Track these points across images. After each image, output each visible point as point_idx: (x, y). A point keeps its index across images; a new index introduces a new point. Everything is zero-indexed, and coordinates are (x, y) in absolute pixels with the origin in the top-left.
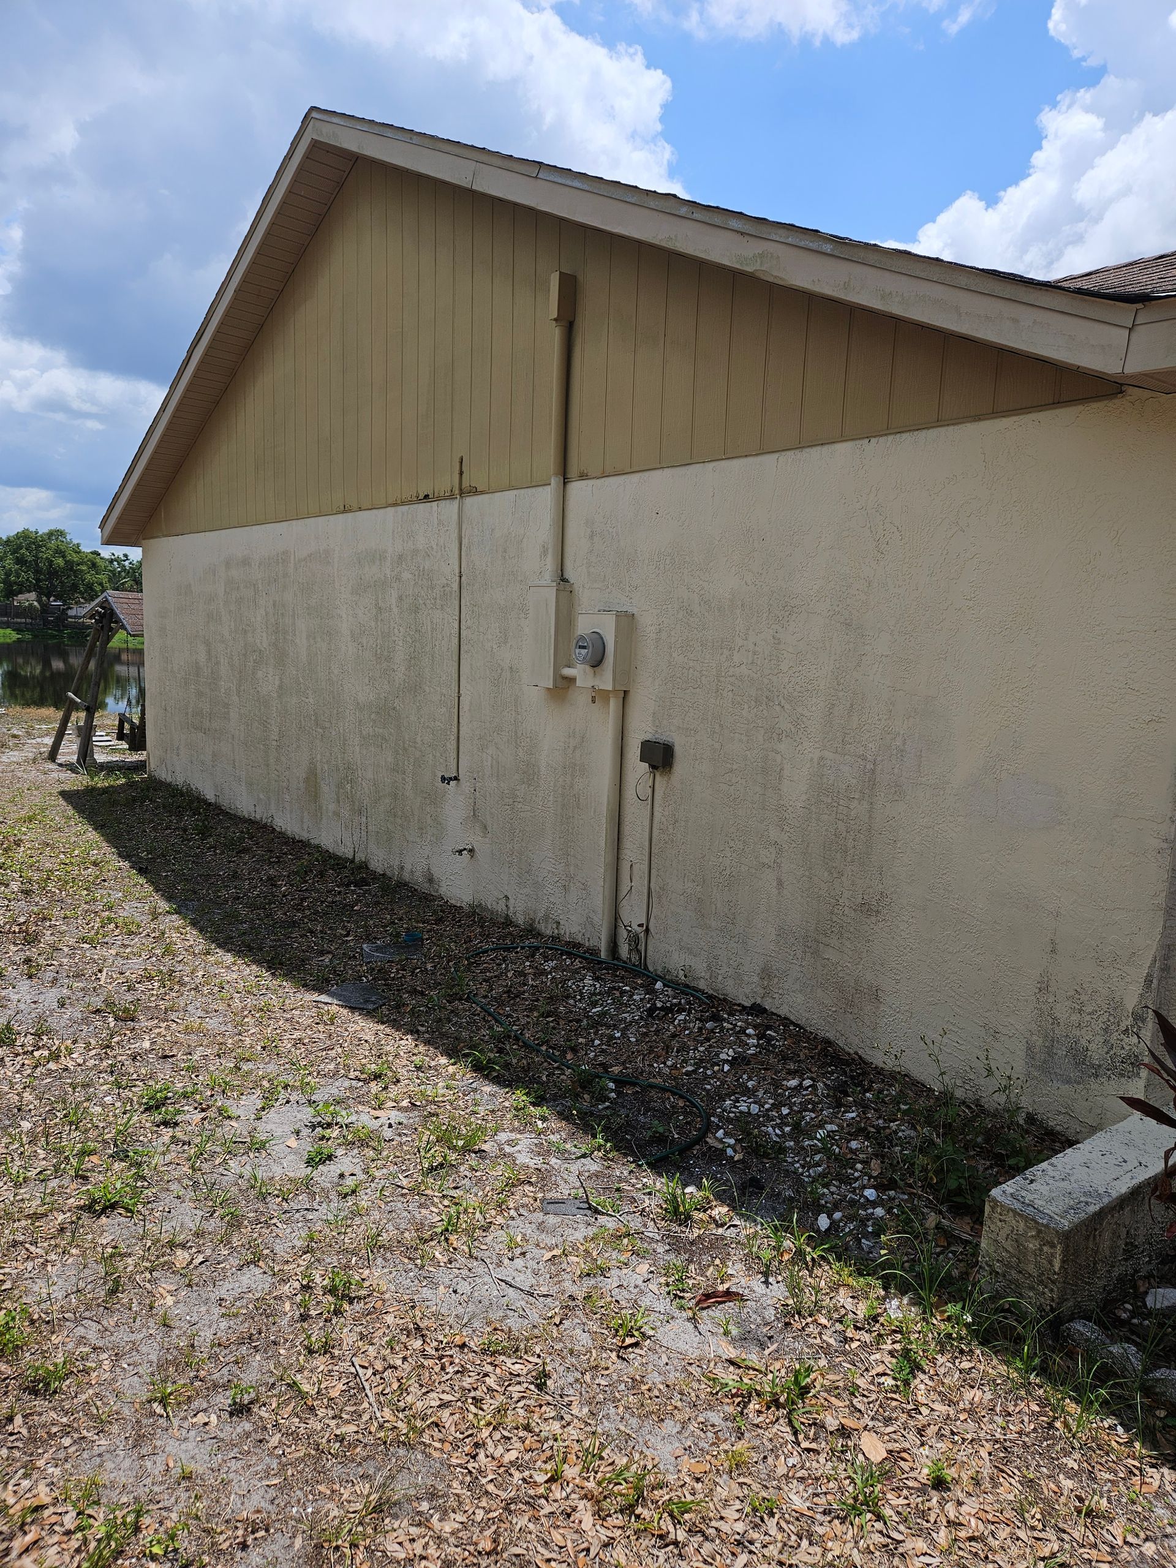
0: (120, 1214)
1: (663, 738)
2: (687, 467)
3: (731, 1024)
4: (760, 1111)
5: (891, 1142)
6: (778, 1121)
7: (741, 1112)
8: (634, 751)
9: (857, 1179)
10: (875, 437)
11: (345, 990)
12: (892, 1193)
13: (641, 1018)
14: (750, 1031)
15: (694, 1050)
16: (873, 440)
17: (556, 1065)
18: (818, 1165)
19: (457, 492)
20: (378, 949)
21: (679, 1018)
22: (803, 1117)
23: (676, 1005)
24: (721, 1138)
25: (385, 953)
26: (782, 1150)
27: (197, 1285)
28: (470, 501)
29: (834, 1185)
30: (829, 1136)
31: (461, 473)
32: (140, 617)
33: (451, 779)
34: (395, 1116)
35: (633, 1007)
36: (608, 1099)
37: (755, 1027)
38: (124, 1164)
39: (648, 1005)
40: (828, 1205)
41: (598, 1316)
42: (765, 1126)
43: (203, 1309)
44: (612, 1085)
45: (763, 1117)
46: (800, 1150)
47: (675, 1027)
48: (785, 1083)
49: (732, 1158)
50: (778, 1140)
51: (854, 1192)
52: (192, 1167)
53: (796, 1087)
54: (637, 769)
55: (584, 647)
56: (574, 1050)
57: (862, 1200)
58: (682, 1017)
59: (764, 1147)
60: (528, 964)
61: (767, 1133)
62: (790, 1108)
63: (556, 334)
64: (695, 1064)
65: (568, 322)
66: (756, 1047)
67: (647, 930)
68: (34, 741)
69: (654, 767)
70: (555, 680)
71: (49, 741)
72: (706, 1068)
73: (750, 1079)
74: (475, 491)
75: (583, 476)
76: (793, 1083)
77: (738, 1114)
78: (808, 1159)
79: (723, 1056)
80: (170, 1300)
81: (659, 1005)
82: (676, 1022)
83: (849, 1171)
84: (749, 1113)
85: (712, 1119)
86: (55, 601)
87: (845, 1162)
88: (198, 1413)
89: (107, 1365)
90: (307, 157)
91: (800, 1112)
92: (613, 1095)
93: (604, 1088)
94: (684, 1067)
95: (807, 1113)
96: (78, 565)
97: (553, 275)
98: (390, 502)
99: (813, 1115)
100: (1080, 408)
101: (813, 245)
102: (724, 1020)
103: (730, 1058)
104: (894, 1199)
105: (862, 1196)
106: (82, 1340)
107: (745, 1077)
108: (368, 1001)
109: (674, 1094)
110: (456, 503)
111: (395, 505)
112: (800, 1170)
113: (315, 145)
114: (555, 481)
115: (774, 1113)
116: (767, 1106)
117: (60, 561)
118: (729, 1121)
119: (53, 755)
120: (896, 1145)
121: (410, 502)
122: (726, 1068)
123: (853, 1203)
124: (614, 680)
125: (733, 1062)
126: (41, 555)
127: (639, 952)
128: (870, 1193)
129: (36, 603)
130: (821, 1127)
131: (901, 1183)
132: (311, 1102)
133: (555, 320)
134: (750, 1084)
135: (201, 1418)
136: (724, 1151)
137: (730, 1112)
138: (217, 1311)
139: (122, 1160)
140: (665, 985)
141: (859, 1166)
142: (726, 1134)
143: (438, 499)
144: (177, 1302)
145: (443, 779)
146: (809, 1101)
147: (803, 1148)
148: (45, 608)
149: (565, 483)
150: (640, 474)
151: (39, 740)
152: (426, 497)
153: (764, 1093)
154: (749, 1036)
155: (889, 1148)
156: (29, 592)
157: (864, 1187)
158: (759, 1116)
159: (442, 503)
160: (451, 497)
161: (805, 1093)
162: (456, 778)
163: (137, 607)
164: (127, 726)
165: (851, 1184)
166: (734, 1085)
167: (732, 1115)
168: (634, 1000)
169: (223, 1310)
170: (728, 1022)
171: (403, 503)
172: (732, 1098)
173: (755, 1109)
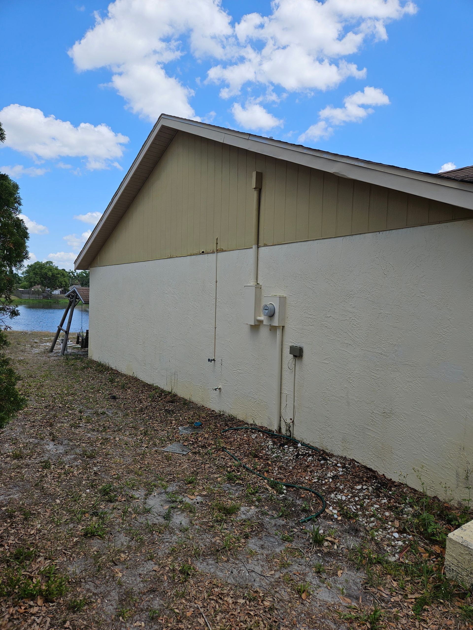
0: (98, 538)
1: (298, 345)
2: (307, 242)
3: (331, 462)
4: (346, 499)
5: (402, 513)
6: (354, 503)
7: (339, 499)
8: (287, 350)
9: (389, 529)
10: (382, 231)
11: (174, 446)
12: (405, 535)
13: (294, 459)
14: (339, 465)
15: (317, 472)
16: (381, 232)
17: (261, 478)
18: (373, 522)
19: (215, 250)
20: (185, 429)
21: (309, 459)
22: (364, 502)
23: (307, 453)
24: (332, 510)
25: (188, 431)
26: (357, 516)
27: (130, 568)
28: (220, 255)
29: (380, 531)
30: (376, 510)
31: (217, 244)
32: (87, 296)
33: (212, 360)
34: (199, 499)
35: (289, 454)
36: (283, 493)
37: (341, 463)
38: (97, 518)
39: (296, 453)
40: (379, 540)
41: (290, 585)
42: (349, 505)
43: (133, 578)
44: (284, 487)
45: (348, 501)
46: (364, 516)
47: (308, 463)
48: (355, 487)
49: (337, 519)
50: (355, 511)
51: (389, 534)
52: (123, 519)
53: (360, 489)
54: (288, 357)
55: (267, 310)
56: (267, 472)
57: (393, 538)
58: (310, 459)
59: (350, 514)
60: (245, 435)
61: (350, 508)
62: (359, 498)
63: (255, 194)
64: (317, 478)
65: (259, 189)
66: (342, 471)
67: (293, 422)
68: (43, 344)
69: (295, 356)
70: (255, 322)
71: (49, 344)
72: (322, 480)
73: (341, 485)
74: (222, 251)
75: (265, 245)
76: (359, 487)
77: (337, 500)
78: (368, 520)
79: (329, 475)
80: (120, 575)
81: (300, 453)
82: (308, 461)
83: (386, 525)
84: (342, 500)
85: (327, 502)
86: (47, 288)
87: (384, 520)
88: (136, 621)
89: (99, 601)
90: (160, 131)
91: (363, 499)
92: (285, 491)
93: (282, 488)
94: (313, 480)
95: (366, 500)
96: (57, 274)
97: (253, 173)
98: (189, 254)
99: (369, 501)
100: (463, 221)
101: (356, 163)
102: (328, 460)
103: (332, 476)
104: (405, 537)
105: (392, 536)
106: (88, 590)
107: (339, 484)
108: (183, 451)
109: (310, 491)
110: (215, 255)
111: (191, 255)
112: (366, 524)
113: (163, 127)
114: (254, 247)
115: (352, 500)
116: (349, 497)
117: (50, 273)
118: (334, 503)
119: (52, 350)
120: (405, 514)
121: (196, 254)
122: (331, 480)
123: (389, 539)
124: (279, 322)
125: (333, 478)
126: (43, 271)
127: (290, 431)
128: (396, 535)
129: (40, 289)
130: (372, 506)
131: (408, 531)
132: (166, 493)
133: (255, 188)
134: (341, 487)
135: (138, 623)
136: (333, 516)
137: (334, 499)
138: (139, 579)
139: (96, 516)
140: (302, 445)
141: (390, 523)
142: (333, 508)
143: (208, 253)
144: (123, 575)
145: (209, 360)
146: (367, 495)
147: (366, 515)
148: (44, 291)
149: (258, 247)
150: (288, 244)
151: (45, 344)
152: (203, 252)
153: (347, 491)
154: (339, 467)
155: (401, 515)
156: (38, 285)
157: (393, 532)
158: (346, 501)
159: (209, 255)
160: (213, 252)
161: (364, 491)
162: (214, 360)
163: (86, 293)
164: (80, 338)
165: (387, 531)
166: (334, 488)
167: (335, 500)
168: (290, 451)
169: (141, 579)
170: (329, 461)
171: (194, 255)
172: (334, 493)
173: (344, 498)
